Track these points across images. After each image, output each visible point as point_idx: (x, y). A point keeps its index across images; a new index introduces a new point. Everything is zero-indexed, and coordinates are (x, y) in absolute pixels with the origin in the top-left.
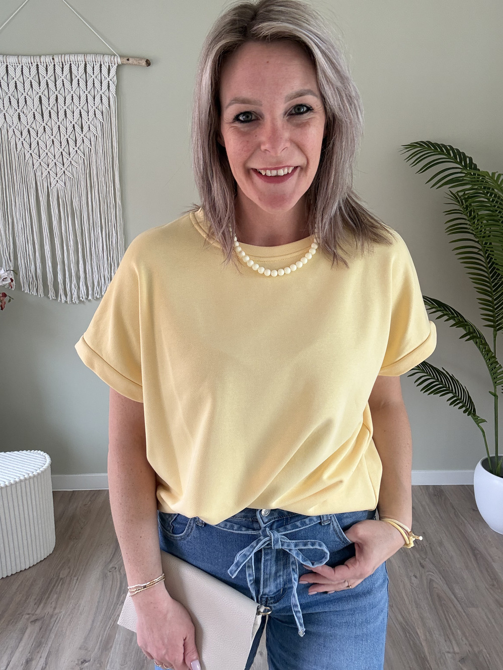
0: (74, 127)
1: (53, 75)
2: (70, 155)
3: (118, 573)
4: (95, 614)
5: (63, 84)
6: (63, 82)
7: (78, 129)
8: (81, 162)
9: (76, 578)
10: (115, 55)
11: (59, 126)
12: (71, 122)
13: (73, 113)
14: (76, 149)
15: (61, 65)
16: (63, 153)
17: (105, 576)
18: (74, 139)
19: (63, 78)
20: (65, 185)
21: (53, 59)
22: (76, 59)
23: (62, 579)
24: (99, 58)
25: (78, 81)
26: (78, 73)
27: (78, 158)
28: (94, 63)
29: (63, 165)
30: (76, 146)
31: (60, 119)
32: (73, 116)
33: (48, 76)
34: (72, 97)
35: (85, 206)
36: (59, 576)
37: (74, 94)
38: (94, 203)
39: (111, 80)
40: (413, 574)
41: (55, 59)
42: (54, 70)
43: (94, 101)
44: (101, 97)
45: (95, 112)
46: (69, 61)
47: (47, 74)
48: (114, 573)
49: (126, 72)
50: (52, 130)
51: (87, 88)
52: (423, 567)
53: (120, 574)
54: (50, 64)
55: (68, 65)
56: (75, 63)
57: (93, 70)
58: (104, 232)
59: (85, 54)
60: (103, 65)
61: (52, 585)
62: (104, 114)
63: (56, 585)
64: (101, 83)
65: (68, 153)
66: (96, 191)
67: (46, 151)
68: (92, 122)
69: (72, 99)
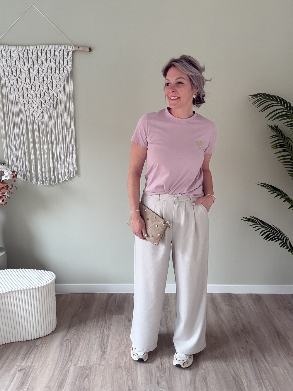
0: (48, 86)
1: (37, 57)
2: (45, 102)
3: (69, 342)
4: (55, 366)
5: (42, 62)
6: (42, 60)
7: (50, 87)
8: (52, 105)
9: (45, 345)
10: (71, 45)
11: (40, 85)
12: (46, 83)
13: (48, 78)
14: (49, 98)
15: (41, 51)
16: (42, 100)
17: (62, 345)
18: (48, 93)
19: (42, 58)
20: (43, 119)
21: (36, 48)
22: (49, 47)
23: (37, 346)
24: (62, 47)
25: (51, 60)
26: (50, 55)
27: (51, 103)
28: (60, 50)
29: (42, 107)
30: (49, 97)
31: (40, 82)
32: (48, 80)
33: (33, 58)
34: (47, 69)
35: (54, 131)
36: (35, 344)
37: (48, 68)
38: (59, 129)
39: (69, 59)
40: (241, 346)
41: (37, 48)
42: (37, 54)
43: (60, 71)
44: (64, 69)
45: (60, 77)
46: (45, 48)
47: (33, 56)
48: (67, 343)
49: (78, 55)
50: (35, 87)
51: (55, 64)
52: (247, 342)
53: (71, 343)
54: (35, 50)
55: (45, 51)
56: (49, 50)
57: (59, 54)
58: (64, 145)
59: (54, 44)
60: (64, 51)
61: (32, 349)
62: (65, 78)
63: (34, 350)
64: (64, 61)
65: (45, 101)
66: (60, 122)
67: (32, 99)
68: (58, 83)
69: (47, 70)
